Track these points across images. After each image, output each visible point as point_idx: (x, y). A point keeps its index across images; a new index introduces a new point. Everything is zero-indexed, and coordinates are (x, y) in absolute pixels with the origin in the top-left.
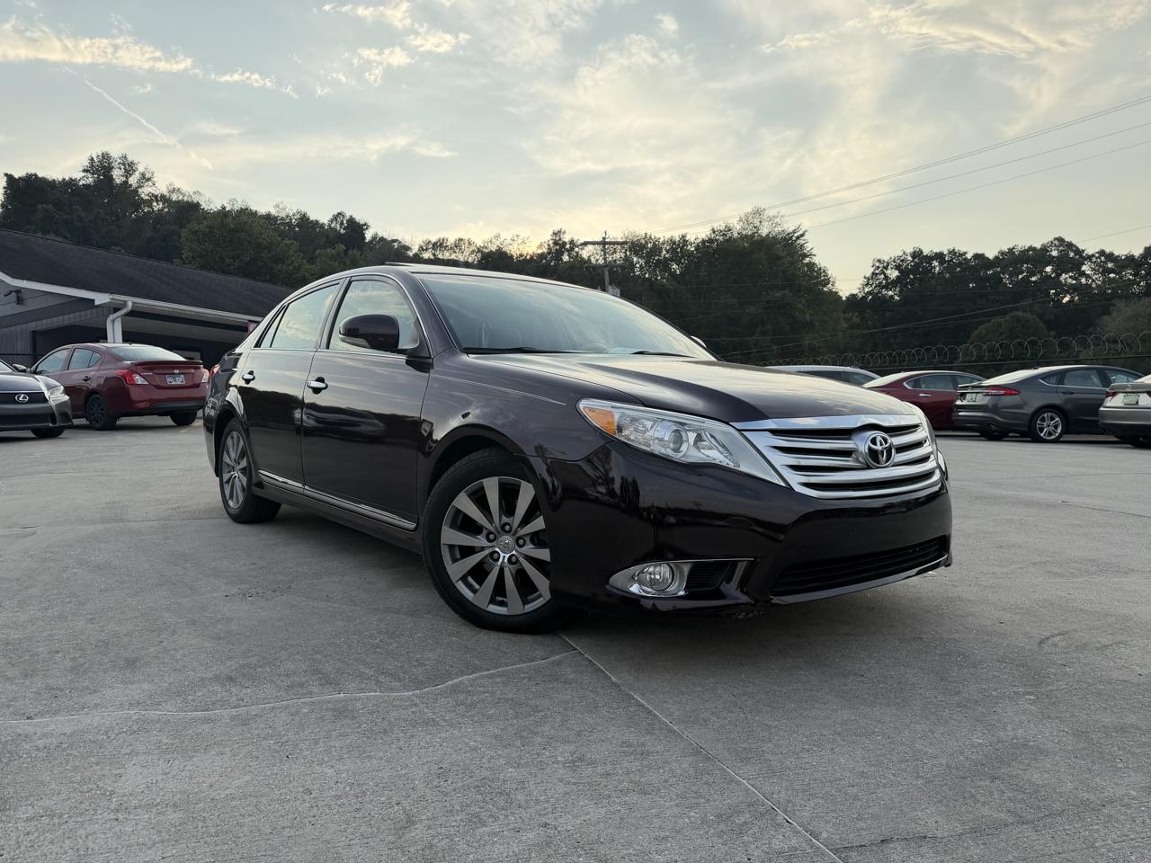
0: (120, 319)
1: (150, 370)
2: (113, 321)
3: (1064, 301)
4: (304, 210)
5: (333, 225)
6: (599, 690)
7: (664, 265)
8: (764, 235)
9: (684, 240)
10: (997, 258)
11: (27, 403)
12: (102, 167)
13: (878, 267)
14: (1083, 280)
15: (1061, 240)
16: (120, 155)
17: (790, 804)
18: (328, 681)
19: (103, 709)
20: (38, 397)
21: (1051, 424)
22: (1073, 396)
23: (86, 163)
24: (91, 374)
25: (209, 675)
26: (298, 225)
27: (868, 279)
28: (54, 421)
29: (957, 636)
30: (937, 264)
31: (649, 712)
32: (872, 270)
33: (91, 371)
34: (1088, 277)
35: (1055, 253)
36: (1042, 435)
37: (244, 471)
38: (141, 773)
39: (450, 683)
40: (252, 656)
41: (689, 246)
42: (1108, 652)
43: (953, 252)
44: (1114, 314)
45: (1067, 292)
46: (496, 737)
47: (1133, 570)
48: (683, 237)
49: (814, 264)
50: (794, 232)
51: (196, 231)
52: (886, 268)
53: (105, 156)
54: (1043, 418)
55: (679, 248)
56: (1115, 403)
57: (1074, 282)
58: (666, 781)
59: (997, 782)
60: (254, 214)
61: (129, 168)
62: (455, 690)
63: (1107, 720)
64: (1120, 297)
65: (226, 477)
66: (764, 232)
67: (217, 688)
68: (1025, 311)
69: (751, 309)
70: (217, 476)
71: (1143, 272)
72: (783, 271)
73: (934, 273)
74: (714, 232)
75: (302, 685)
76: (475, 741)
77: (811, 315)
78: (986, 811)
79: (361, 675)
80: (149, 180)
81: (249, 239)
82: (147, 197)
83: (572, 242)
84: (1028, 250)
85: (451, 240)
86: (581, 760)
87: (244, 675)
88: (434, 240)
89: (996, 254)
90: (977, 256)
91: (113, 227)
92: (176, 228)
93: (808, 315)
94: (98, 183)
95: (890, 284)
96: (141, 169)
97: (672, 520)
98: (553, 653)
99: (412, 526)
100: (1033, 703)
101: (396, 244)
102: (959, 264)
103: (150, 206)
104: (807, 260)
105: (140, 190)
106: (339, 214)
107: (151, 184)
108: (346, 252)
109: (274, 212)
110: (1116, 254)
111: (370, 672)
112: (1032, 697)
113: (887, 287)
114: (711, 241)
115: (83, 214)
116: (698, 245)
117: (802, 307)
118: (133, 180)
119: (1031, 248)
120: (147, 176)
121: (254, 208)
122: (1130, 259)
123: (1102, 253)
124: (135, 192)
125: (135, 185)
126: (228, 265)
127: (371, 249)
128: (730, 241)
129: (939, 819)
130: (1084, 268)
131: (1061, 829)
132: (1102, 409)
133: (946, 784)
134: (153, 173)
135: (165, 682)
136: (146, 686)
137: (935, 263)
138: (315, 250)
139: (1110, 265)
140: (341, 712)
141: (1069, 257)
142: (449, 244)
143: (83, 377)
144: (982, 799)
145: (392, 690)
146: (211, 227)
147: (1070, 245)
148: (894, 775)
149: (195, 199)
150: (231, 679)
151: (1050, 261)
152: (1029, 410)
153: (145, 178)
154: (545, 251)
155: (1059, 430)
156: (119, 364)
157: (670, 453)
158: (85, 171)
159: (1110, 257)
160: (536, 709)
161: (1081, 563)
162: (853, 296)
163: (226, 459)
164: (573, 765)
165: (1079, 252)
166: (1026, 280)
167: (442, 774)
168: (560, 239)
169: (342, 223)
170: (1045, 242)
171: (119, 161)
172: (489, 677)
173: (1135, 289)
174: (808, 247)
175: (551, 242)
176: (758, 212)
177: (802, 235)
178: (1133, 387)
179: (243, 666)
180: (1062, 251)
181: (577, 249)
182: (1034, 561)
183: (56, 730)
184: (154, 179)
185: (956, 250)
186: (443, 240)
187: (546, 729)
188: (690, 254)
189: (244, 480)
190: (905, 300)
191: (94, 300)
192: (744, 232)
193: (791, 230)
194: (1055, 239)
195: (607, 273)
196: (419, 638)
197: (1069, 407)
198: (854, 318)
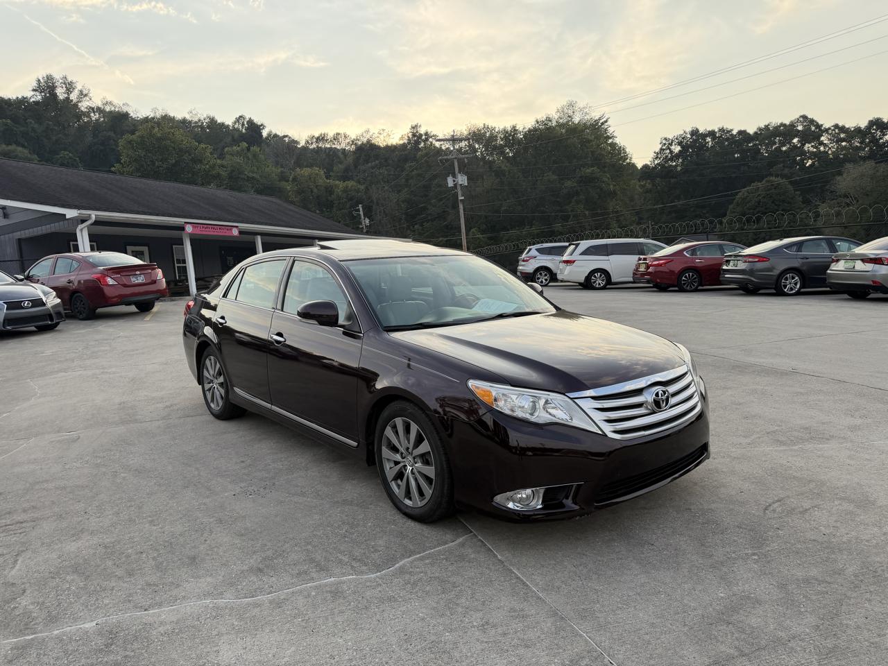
0: (86, 228)
1: (118, 273)
2: (81, 230)
3: (808, 165)
4: (212, 115)
5: (236, 126)
6: (491, 566)
7: (500, 150)
8: (577, 122)
9: (514, 129)
10: (756, 133)
11: (31, 307)
12: (47, 87)
13: (665, 144)
14: (822, 148)
15: (804, 117)
16: (62, 76)
17: (611, 650)
18: (323, 569)
19: (189, 600)
20: (38, 302)
21: (793, 283)
22: (808, 260)
23: (35, 84)
24: (72, 278)
25: (245, 568)
26: (208, 127)
27: (658, 154)
28: (52, 319)
29: (713, 506)
30: (710, 140)
31: (524, 583)
32: (660, 146)
33: (73, 275)
34: (825, 145)
35: (800, 128)
36: (786, 290)
37: (221, 385)
38: (230, 649)
39: (397, 565)
40: (268, 550)
41: (519, 135)
42: (807, 516)
43: (722, 130)
44: (845, 175)
45: (809, 158)
46: (434, 609)
47: (833, 436)
48: (514, 127)
49: (616, 144)
50: (600, 119)
51: (131, 141)
52: (671, 144)
53: (49, 78)
54: (787, 278)
55: (510, 136)
56: (839, 267)
57: (815, 150)
58: (539, 637)
59: (730, 626)
60: (172, 120)
61: (70, 87)
62: (402, 571)
63: (800, 573)
64: (850, 161)
65: (207, 386)
66: (576, 120)
67: (254, 578)
68: (777, 176)
69: (568, 184)
70: (200, 384)
71: (867, 140)
72: (592, 152)
73: (708, 147)
74: (538, 122)
75: (306, 573)
76: (422, 613)
77: (614, 186)
78: (723, 648)
79: (341, 561)
80: (86, 95)
81: (173, 145)
82: (86, 110)
83: (426, 134)
84: (780, 126)
85: (331, 135)
86: (487, 623)
87: (267, 567)
88: (317, 135)
89: (755, 130)
90: (740, 132)
91: (60, 135)
92: (112, 134)
93: (612, 186)
94: (45, 98)
95: (675, 157)
96: (79, 87)
97: (530, 453)
98: (458, 536)
99: (355, 444)
100: (756, 562)
101: (286, 139)
102: (727, 139)
103: (89, 116)
104: (610, 141)
105: (80, 104)
106: (241, 117)
107: (88, 99)
108: (248, 149)
109: (188, 117)
110: (847, 126)
111: (346, 559)
112: (756, 557)
113: (671, 159)
114: (535, 130)
115: (36, 126)
116: (526, 133)
117: (607, 180)
118: (74, 97)
119: (782, 125)
120: (84, 93)
121: (172, 115)
122: (858, 130)
123: (836, 126)
124: (76, 105)
125: (75, 101)
126: (158, 167)
127: (268, 145)
128: (549, 129)
129: (696, 655)
130: (822, 138)
131: (764, 659)
132: (829, 272)
133: (700, 630)
134: (89, 90)
135: (220, 575)
136: (209, 579)
137: (709, 139)
138: (224, 148)
139: (842, 136)
140: (336, 593)
141: (811, 130)
142: (329, 137)
143: (67, 280)
144: (721, 639)
145: (362, 573)
146: (142, 137)
147: (812, 121)
148: (671, 625)
149: (125, 109)
150: (260, 570)
151: (797, 134)
152: (776, 272)
153: (82, 95)
154: (406, 141)
155: (798, 286)
156: (94, 270)
157: (528, 416)
158: (34, 90)
159: (842, 129)
160: (454, 585)
161: (799, 431)
162: (646, 166)
163: (206, 373)
164: (484, 627)
165: (818, 126)
166: (778, 149)
167: (408, 640)
168: (417, 132)
169: (243, 125)
170: (793, 119)
171: (61, 81)
172: (422, 559)
173: (862, 154)
174: (611, 130)
175: (410, 135)
176: (571, 105)
177: (606, 121)
178: (852, 255)
179: (264, 559)
180: (805, 126)
181: (430, 140)
182: (768, 431)
183: (167, 619)
184: (91, 95)
185: (725, 128)
186: (324, 135)
187: (463, 600)
188: (519, 142)
189: (222, 391)
190: (685, 171)
191: (65, 215)
192: (561, 121)
193: (597, 118)
194: (801, 116)
195: (456, 164)
196: (370, 527)
197: (804, 268)
198: (647, 185)
